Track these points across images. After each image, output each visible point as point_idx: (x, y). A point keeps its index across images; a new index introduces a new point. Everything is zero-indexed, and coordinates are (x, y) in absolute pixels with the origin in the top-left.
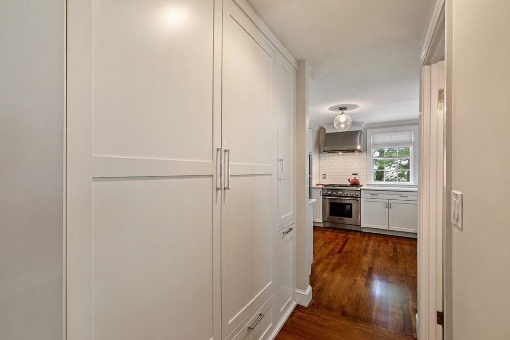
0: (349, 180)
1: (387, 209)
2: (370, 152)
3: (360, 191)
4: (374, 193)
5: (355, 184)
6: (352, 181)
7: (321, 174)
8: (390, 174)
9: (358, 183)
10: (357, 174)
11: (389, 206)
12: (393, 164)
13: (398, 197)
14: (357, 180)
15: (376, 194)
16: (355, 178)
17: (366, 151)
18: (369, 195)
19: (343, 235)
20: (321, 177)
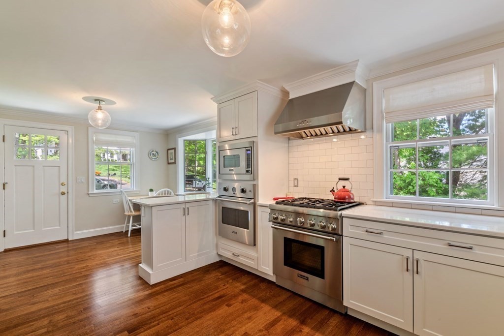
0: (332, 191)
1: (408, 275)
2: (380, 131)
4: (375, 227)
6: (337, 194)
7: (292, 178)
8: (469, 176)
9: (350, 197)
10: (347, 179)
11: (413, 267)
12: (475, 161)
14: (348, 191)
15: (379, 232)
16: (344, 187)
17: (373, 128)
18: (360, 233)
19: (293, 323)
20: (292, 184)
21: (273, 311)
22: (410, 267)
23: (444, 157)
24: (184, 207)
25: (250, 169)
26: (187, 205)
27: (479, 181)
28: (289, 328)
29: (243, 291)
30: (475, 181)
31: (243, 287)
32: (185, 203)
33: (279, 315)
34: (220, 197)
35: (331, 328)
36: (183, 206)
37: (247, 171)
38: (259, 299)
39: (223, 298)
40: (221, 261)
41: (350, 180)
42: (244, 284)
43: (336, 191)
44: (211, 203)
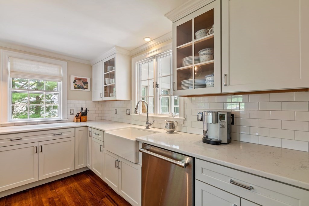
1: (36, 155)
2: (6, 81)
4: (16, 137)
15: (20, 138)
22: (38, 151)
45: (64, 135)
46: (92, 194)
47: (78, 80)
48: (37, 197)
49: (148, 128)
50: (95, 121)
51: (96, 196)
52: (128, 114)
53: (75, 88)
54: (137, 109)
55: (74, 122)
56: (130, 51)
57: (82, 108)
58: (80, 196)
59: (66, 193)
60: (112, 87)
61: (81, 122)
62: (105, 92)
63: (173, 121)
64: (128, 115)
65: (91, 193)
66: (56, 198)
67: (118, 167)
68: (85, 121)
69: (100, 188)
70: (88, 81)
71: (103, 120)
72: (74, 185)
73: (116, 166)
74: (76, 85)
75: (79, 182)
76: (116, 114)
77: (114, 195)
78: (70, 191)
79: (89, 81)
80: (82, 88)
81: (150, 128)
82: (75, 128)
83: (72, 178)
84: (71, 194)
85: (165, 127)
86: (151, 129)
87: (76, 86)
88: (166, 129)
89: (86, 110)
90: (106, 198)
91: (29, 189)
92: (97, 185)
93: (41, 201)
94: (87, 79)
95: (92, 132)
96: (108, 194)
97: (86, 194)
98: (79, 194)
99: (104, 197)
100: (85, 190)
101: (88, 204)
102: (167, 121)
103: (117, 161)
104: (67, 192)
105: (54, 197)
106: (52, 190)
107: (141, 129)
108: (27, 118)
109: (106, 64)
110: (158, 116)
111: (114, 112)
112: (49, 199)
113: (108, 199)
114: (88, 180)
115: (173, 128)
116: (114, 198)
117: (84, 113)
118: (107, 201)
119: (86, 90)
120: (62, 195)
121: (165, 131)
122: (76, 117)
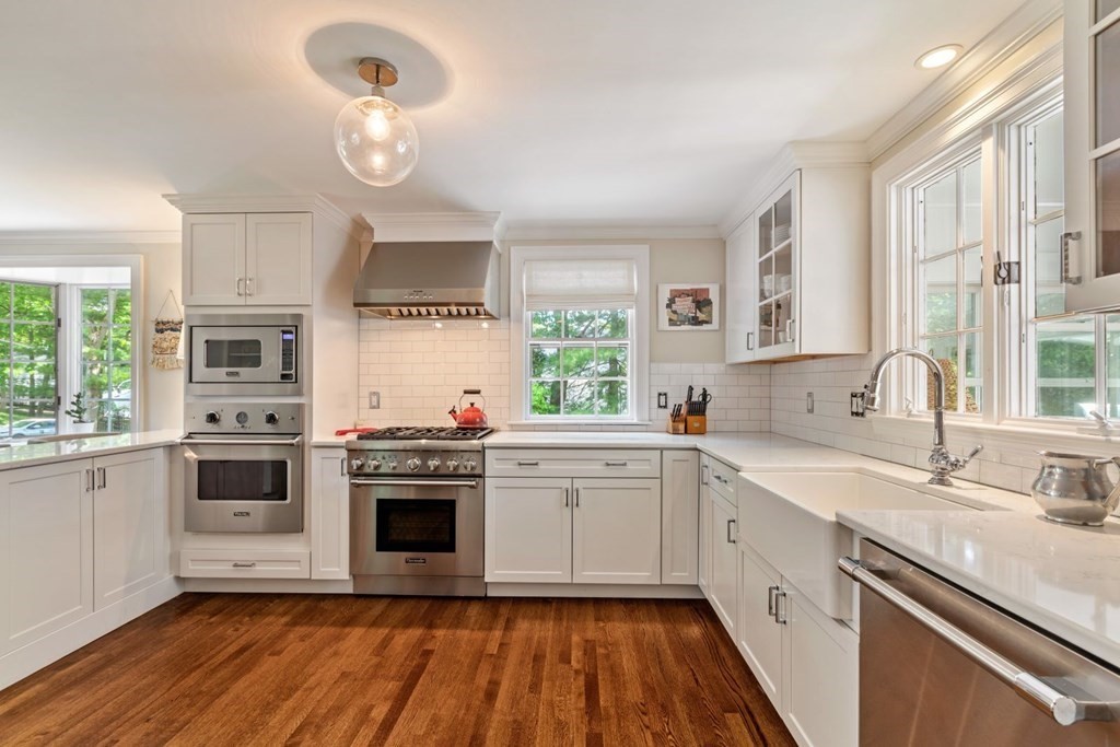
0: (453, 412)
1: (567, 511)
2: (519, 320)
3: (482, 451)
4: (527, 457)
5: (472, 426)
6: (461, 416)
7: (365, 392)
8: (577, 391)
9: (482, 420)
10: (478, 392)
11: (571, 500)
12: (583, 370)
13: (597, 468)
14: (478, 410)
15: (534, 462)
16: (472, 404)
17: (509, 315)
18: (511, 468)
19: (416, 633)
20: (365, 403)
21: (373, 630)
22: (570, 502)
23: (550, 361)
24: (89, 467)
25: (293, 372)
26: (99, 463)
27: (587, 400)
28: (415, 640)
29: (294, 623)
30: (583, 400)
31: (284, 620)
32: (93, 456)
33: (387, 631)
34: (192, 438)
35: (473, 619)
36: (87, 465)
37: (284, 377)
38: (334, 624)
39: (254, 648)
40: (185, 595)
41: (482, 393)
42: (284, 614)
43: (458, 412)
44: (160, 454)
45: (632, 468)
46: (697, 681)
47: (680, 297)
48: (565, 624)
49: (942, 482)
50: (737, 433)
51: (706, 694)
52: (857, 414)
53: (672, 322)
54: (873, 391)
55: (668, 432)
56: (865, 142)
57: (691, 389)
58: (662, 670)
59: (627, 644)
60: (783, 307)
61: (686, 432)
62: (764, 327)
63: (1089, 460)
64: (855, 418)
65: (694, 675)
66: (600, 646)
67: (776, 615)
68: (701, 432)
69: (726, 674)
70: (710, 297)
71: (767, 433)
72: (654, 629)
73: (770, 608)
74: (675, 312)
75: (669, 626)
76: (811, 411)
77: (771, 722)
78: (638, 643)
79: (714, 296)
80: (696, 321)
81: (955, 482)
82: (662, 450)
83: (654, 608)
84: (639, 652)
85: (1034, 487)
86: (960, 487)
87: (675, 317)
88: (1040, 496)
89: (705, 394)
90: (738, 715)
91: (553, 598)
92: (718, 658)
93: (568, 637)
94: (708, 290)
95: (710, 470)
96: (750, 705)
97: (680, 674)
98: (660, 663)
99: (734, 711)
100: (680, 660)
101: (678, 704)
102: (1051, 455)
103: (775, 592)
104: (631, 641)
105: (599, 641)
106: (597, 619)
107: (901, 480)
108: (558, 411)
109: (765, 223)
110: (1006, 426)
111: (803, 406)
112: (587, 641)
113: (746, 722)
114: (694, 631)
115: (1091, 497)
116: (767, 730)
117: (695, 403)
118: (738, 729)
119: (705, 327)
120: (615, 644)
121: (1032, 507)
122: (672, 416)
